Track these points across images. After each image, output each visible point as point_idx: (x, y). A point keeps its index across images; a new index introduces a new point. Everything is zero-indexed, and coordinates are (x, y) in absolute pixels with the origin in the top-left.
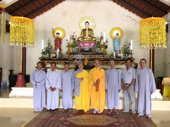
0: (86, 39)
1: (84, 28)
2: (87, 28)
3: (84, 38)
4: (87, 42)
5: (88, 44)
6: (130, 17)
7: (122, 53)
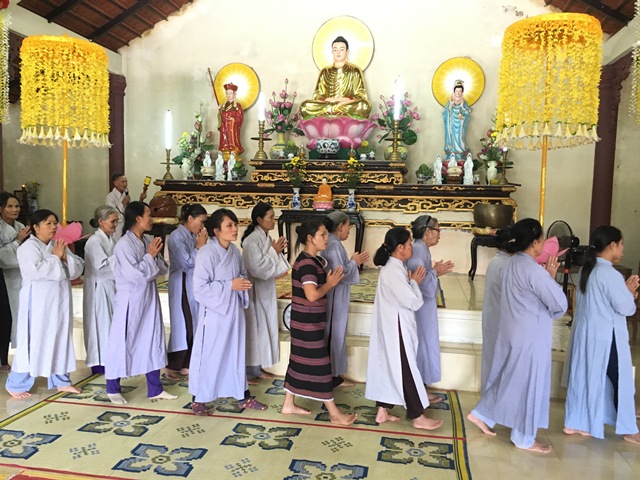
4: (331, 122)
6: (519, 14)
7: (469, 164)
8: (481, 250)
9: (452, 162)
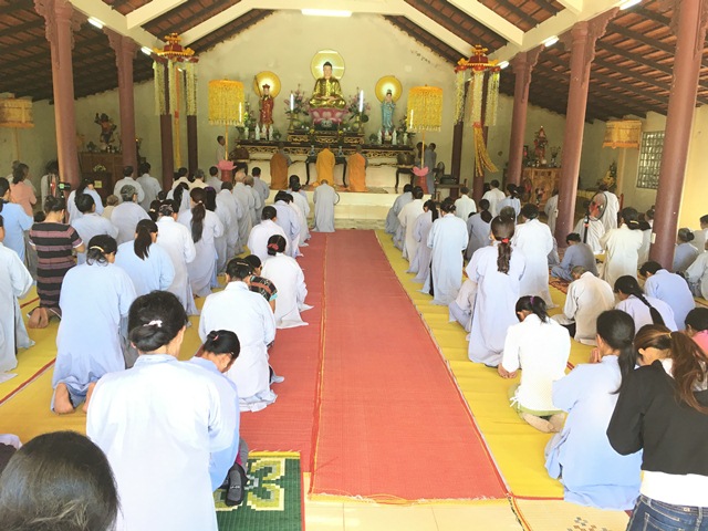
0: (325, 103)
1: (322, 75)
2: (328, 77)
3: (322, 100)
4: (326, 111)
5: (329, 114)
6: (419, 55)
7: (395, 134)
8: (400, 175)
9: (387, 133)
